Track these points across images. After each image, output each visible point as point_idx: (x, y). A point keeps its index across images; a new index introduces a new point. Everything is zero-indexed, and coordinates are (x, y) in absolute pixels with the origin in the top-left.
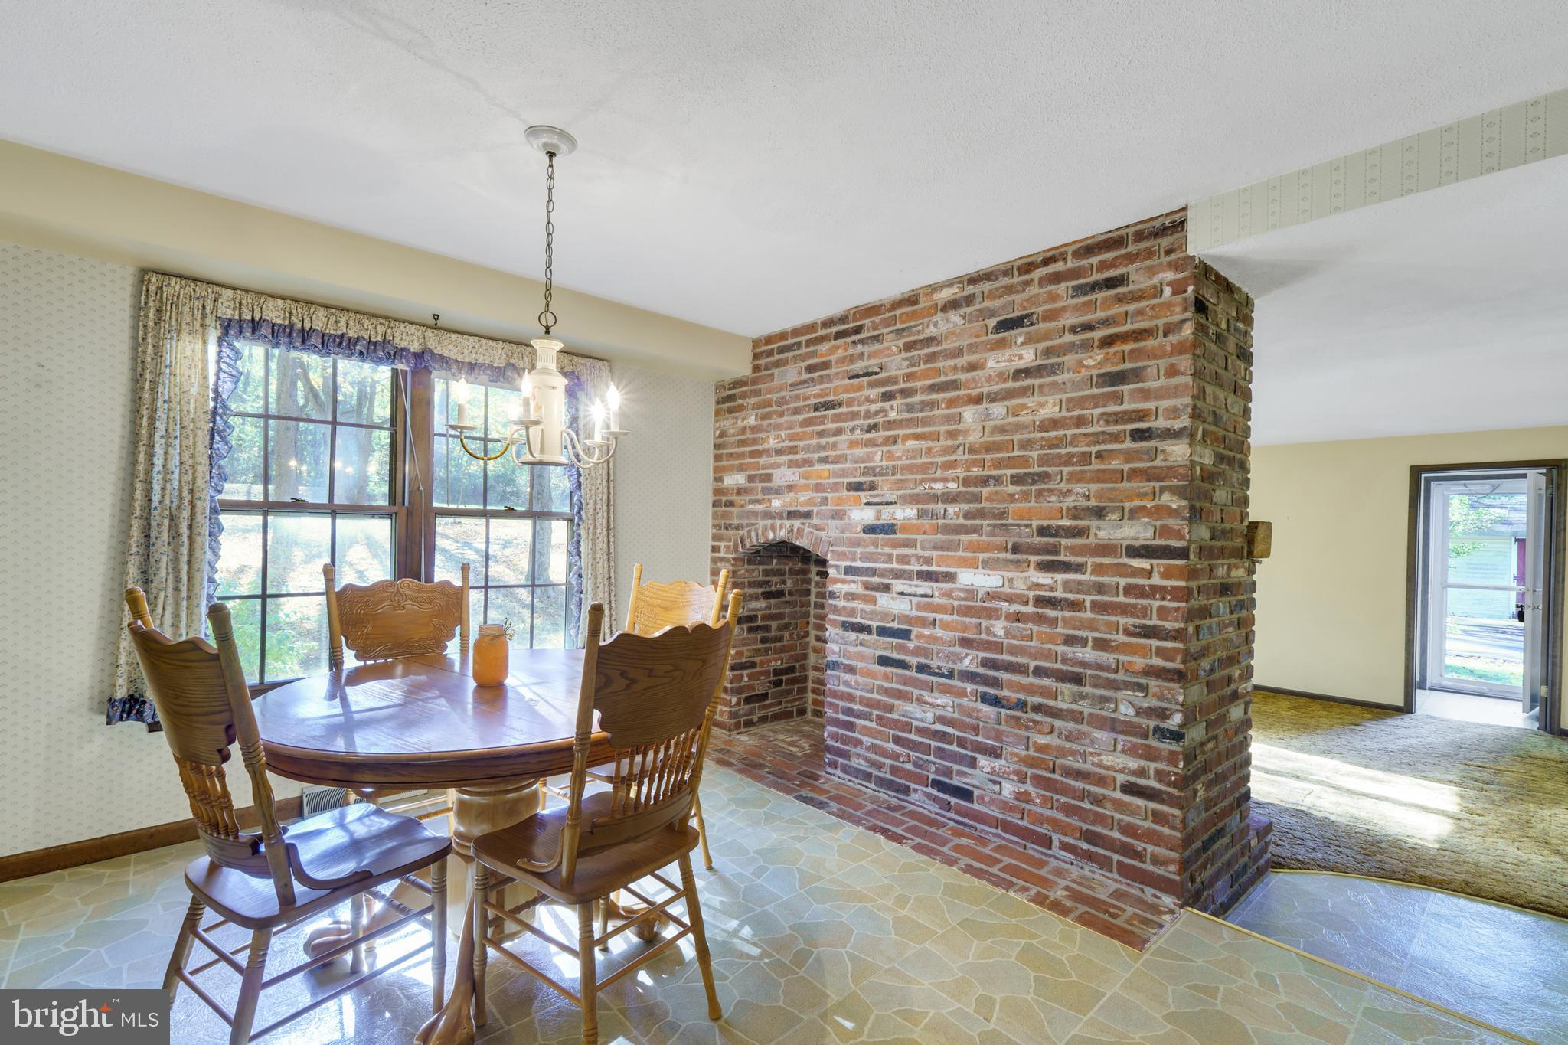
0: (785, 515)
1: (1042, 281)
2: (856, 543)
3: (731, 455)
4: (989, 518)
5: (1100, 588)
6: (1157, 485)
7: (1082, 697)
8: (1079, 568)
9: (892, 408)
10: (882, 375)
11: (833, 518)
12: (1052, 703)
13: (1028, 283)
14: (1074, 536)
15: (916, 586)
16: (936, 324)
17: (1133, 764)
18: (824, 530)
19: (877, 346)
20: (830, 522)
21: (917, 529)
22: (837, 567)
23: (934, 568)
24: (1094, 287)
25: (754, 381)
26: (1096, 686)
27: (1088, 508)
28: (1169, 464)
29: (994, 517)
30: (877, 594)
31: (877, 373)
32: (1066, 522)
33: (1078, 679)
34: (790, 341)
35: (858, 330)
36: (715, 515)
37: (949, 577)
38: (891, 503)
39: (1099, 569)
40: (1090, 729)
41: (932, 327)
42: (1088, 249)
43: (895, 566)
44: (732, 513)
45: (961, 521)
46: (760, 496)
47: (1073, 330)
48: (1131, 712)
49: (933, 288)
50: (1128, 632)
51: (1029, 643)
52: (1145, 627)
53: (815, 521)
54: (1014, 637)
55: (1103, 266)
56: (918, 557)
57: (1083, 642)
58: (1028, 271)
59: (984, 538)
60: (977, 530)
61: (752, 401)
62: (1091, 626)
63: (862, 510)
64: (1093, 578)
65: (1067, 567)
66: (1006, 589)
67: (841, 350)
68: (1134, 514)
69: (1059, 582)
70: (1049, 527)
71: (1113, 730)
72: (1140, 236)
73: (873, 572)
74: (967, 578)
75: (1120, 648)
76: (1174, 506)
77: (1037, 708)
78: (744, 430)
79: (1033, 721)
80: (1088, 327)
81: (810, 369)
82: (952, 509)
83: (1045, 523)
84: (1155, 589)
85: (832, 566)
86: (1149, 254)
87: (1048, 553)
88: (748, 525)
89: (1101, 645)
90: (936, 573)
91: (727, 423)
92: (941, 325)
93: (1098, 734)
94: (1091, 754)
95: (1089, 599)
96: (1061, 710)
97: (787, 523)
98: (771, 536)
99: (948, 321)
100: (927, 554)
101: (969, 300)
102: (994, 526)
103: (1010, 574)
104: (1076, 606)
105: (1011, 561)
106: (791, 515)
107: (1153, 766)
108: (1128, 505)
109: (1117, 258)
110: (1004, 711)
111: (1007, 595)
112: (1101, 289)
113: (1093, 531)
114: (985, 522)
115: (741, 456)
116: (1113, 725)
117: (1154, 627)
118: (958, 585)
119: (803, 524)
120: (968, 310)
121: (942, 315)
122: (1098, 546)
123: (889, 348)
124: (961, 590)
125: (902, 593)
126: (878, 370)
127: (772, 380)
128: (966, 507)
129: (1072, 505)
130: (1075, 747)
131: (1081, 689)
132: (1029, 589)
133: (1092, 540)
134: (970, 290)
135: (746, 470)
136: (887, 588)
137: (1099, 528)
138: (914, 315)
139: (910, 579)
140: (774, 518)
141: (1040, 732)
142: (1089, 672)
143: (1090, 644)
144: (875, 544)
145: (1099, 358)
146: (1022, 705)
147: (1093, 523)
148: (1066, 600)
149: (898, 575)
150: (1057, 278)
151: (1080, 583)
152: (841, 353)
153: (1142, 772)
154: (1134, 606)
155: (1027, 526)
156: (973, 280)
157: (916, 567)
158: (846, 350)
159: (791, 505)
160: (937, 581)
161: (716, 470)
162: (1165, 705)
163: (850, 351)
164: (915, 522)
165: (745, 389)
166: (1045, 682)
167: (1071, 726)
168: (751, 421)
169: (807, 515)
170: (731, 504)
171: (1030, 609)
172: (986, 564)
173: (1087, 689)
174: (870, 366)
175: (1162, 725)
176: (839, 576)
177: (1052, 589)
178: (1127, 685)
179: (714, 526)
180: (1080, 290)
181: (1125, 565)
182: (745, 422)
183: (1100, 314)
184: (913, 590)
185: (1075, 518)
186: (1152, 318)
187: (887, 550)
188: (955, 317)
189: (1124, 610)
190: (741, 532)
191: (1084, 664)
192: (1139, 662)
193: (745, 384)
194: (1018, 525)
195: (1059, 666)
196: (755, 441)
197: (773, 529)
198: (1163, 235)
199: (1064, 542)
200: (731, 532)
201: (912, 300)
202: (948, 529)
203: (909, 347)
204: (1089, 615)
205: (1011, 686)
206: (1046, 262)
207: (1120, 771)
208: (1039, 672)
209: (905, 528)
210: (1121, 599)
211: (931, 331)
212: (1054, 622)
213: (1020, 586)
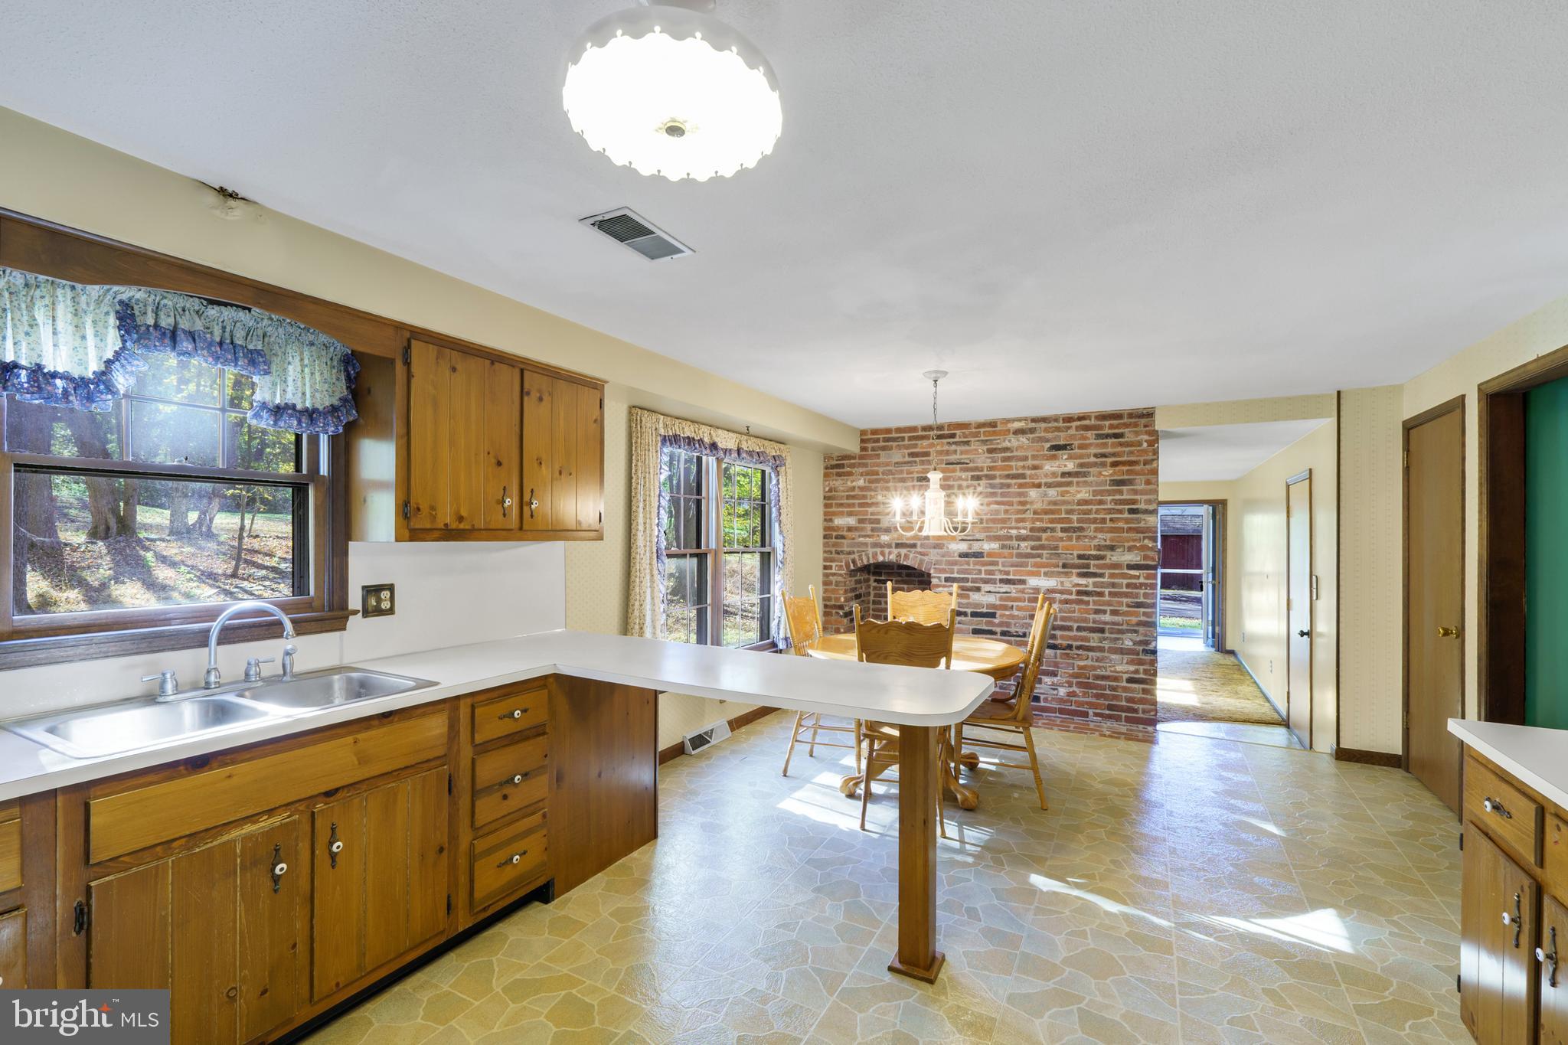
0: (894, 545)
1: (1078, 428)
2: (955, 563)
3: (841, 505)
4: (1048, 550)
5: (1113, 585)
6: (1142, 535)
7: (1105, 639)
8: (1101, 575)
9: (979, 485)
10: (971, 465)
11: (935, 548)
12: (1087, 644)
13: (1069, 428)
14: (1098, 560)
15: (1000, 587)
16: (1010, 441)
17: (1132, 668)
18: (927, 555)
19: (967, 448)
20: (931, 550)
21: (1000, 555)
22: (939, 578)
23: (1011, 577)
24: (1107, 436)
25: (861, 457)
26: (1111, 633)
27: (1106, 546)
28: (1147, 526)
29: (1051, 549)
30: (971, 593)
31: (967, 464)
32: (1093, 552)
33: (1102, 631)
34: (894, 435)
35: (953, 436)
36: (825, 545)
37: (1023, 582)
38: (980, 540)
39: (1112, 576)
40: (1109, 655)
41: (1007, 442)
42: (1103, 417)
43: (983, 576)
44: (843, 544)
45: (1029, 551)
46: (869, 533)
47: (1095, 456)
48: (1131, 643)
49: (1009, 421)
50: (1128, 606)
51: (1073, 615)
52: (1137, 603)
53: (919, 549)
54: (1065, 612)
55: (1111, 427)
56: (1001, 572)
57: (1104, 612)
58: (1069, 422)
59: (1044, 560)
60: (1040, 556)
61: (861, 470)
62: (1109, 604)
63: (957, 544)
64: (1109, 580)
65: (1095, 575)
66: (1060, 587)
67: (941, 445)
68: (1130, 549)
69: (1090, 582)
70: (1084, 555)
71: (1122, 653)
72: (1131, 415)
73: (967, 580)
74: (1033, 582)
75: (1125, 614)
76: (1150, 545)
77: (1079, 648)
78: (853, 489)
79: (1077, 654)
80: (1104, 455)
81: (912, 455)
82: (1023, 544)
83: (1082, 553)
84: (1141, 585)
85: (935, 577)
86: (1136, 425)
87: (1084, 568)
88: (858, 552)
89: (1114, 613)
90: (1014, 580)
91: (838, 483)
92: (1013, 442)
93: (1113, 656)
94: (1110, 666)
95: (1107, 591)
96: (1093, 647)
97: (896, 551)
98: (881, 559)
99: (1018, 440)
100: (1007, 569)
101: (1032, 431)
102: (1051, 554)
103: (1062, 579)
104: (1101, 594)
105: (1062, 573)
106: (898, 545)
107: (1141, 668)
108: (1127, 544)
109: (1119, 424)
110: (1058, 651)
111: (1060, 590)
112: (1111, 438)
113: (1108, 557)
114: (1045, 552)
115: (849, 505)
116: (1122, 651)
117: (1142, 602)
118: (1027, 586)
119: (909, 551)
120: (1031, 436)
121: (1014, 436)
122: (1112, 564)
123: (976, 450)
124: (1030, 589)
125: (990, 592)
126: (968, 462)
127: (879, 459)
128: (1033, 543)
129: (1097, 544)
130: (1101, 664)
131: (1103, 635)
132: (1073, 586)
133: (1108, 561)
134: (1033, 425)
135: (856, 515)
136: (978, 589)
137: (1112, 556)
138: (995, 433)
139: (995, 583)
140: (884, 547)
141: (1081, 660)
142: (1108, 627)
143: (1108, 612)
144: (968, 564)
145: (1111, 472)
146: (1070, 647)
147: (1108, 553)
148: (1095, 591)
149: (986, 582)
150: (1087, 428)
151: (1102, 582)
152: (939, 448)
153: (1137, 672)
154: (1132, 593)
155: (1071, 554)
156: (1034, 420)
157: (998, 577)
158: (942, 447)
159: (898, 539)
160: (1014, 584)
161: (825, 514)
162: (1147, 638)
163: (946, 448)
164: (997, 551)
165: (852, 461)
166: (1084, 634)
167: (1098, 654)
168: (861, 482)
169: (914, 546)
170: (843, 537)
171: (1074, 597)
172: (1046, 574)
173: (1107, 635)
174: (962, 459)
175: (1146, 648)
176: (940, 583)
177: (1086, 586)
178: (1128, 631)
179: (825, 552)
180: (1099, 436)
181: (1126, 573)
182: (854, 484)
183: (1109, 450)
184: (997, 590)
185: (1099, 550)
186: (1138, 456)
187: (977, 567)
188: (1023, 440)
189: (1126, 595)
190: (852, 556)
191: (1106, 623)
192: (1134, 620)
193: (854, 458)
194: (1066, 554)
195: (1091, 625)
196: (864, 497)
197: (883, 554)
198: (1142, 418)
199: (1092, 562)
200: (842, 556)
201: (993, 424)
202: (1019, 555)
203: (990, 451)
204: (1107, 598)
205: (1062, 637)
206: (1080, 418)
207: (1125, 673)
208: (1079, 629)
209: (990, 555)
210: (1124, 590)
211: (1007, 444)
212: (1088, 603)
213: (1068, 585)
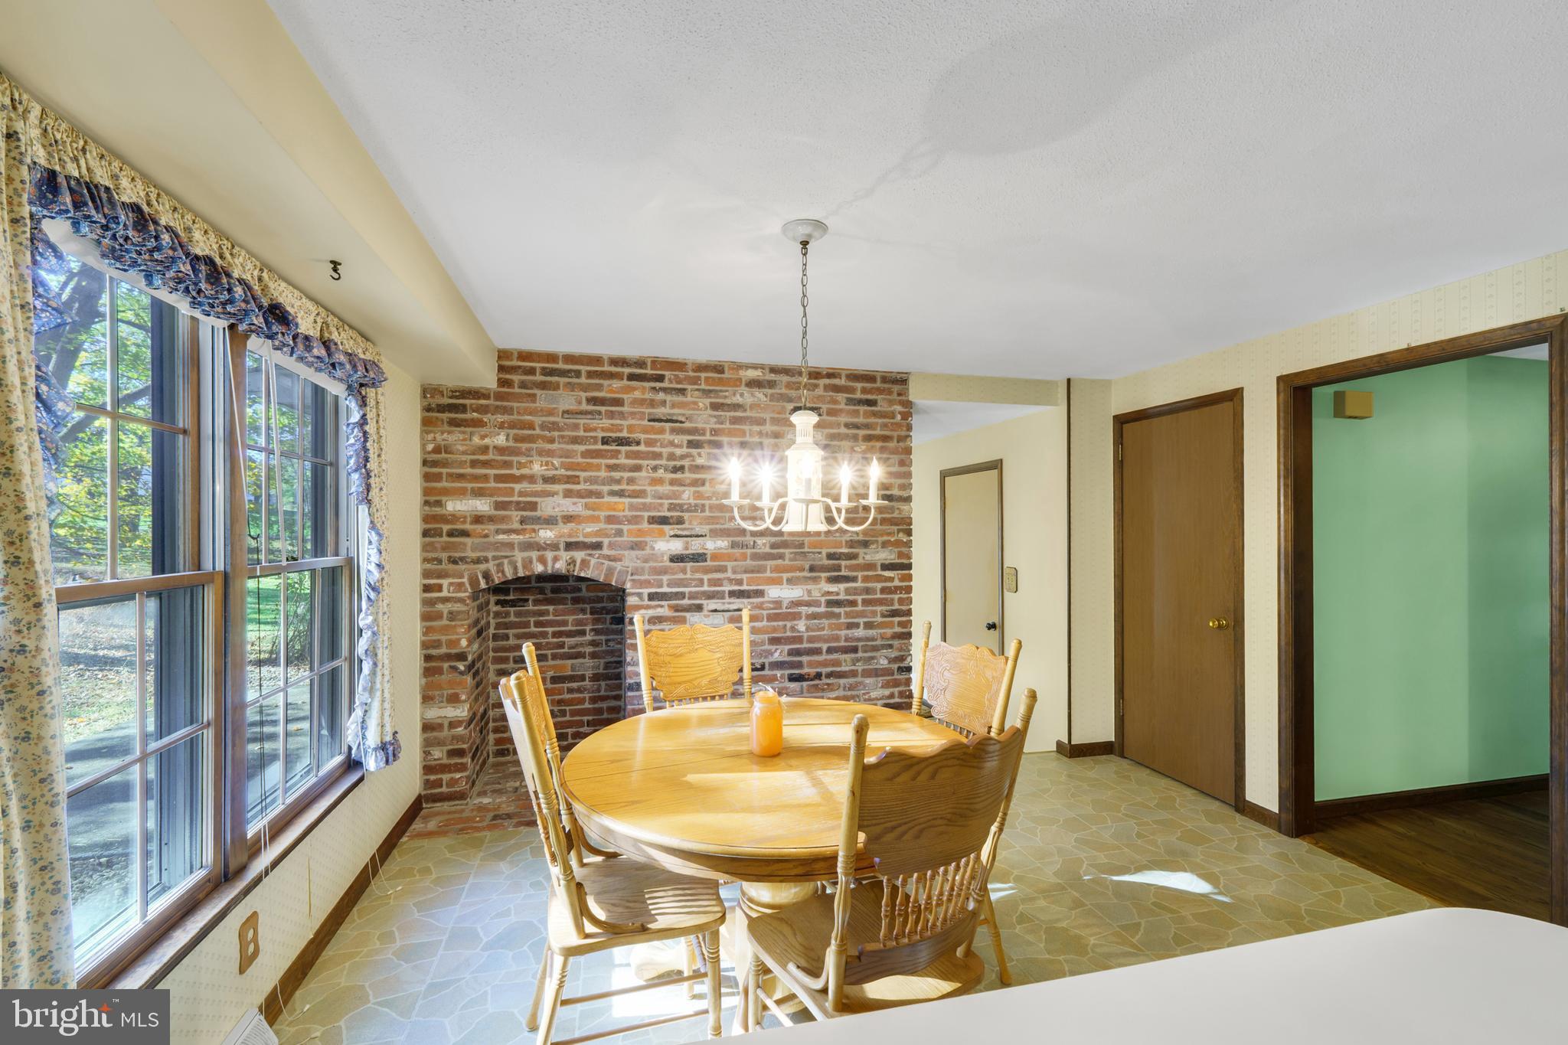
0: (562, 546)
1: (827, 388)
2: (664, 571)
3: (461, 477)
4: (790, 548)
5: (867, 591)
6: (895, 528)
7: (858, 660)
8: (854, 579)
9: (699, 455)
10: (687, 425)
11: (632, 548)
12: (838, 669)
13: (816, 386)
14: (851, 559)
15: (730, 603)
16: (742, 395)
17: (887, 692)
18: (620, 560)
19: (680, 398)
20: (626, 553)
21: (730, 558)
22: (640, 595)
23: (745, 587)
24: (860, 402)
25: (499, 396)
26: (866, 652)
27: (859, 541)
28: (901, 516)
29: (796, 547)
30: (688, 615)
31: (681, 422)
32: (845, 550)
33: (855, 650)
34: (561, 366)
35: (660, 378)
36: (425, 548)
37: (760, 593)
38: (702, 536)
39: (866, 579)
40: (863, 679)
41: (738, 396)
42: (855, 377)
43: (706, 588)
44: (465, 544)
45: (768, 550)
46: (516, 526)
47: (847, 425)
48: (886, 662)
49: (740, 366)
50: (883, 616)
51: (822, 633)
52: (893, 610)
53: (606, 551)
54: (813, 630)
55: (864, 391)
56: (730, 580)
57: (857, 626)
58: (816, 378)
59: (787, 562)
60: (781, 557)
61: (500, 418)
62: (861, 614)
63: (668, 541)
64: (862, 585)
65: (847, 579)
66: (806, 598)
67: (642, 391)
68: (885, 545)
69: (842, 589)
70: (835, 553)
71: (877, 675)
72: (884, 380)
73: (682, 596)
74: (774, 592)
75: (881, 625)
76: (905, 540)
77: (829, 675)
78: (485, 449)
79: (828, 684)
80: (856, 426)
81: (592, 401)
82: (760, 541)
83: (832, 551)
84: (897, 588)
85: (633, 594)
86: (890, 392)
87: (835, 570)
88: (495, 558)
89: (869, 626)
90: (748, 591)
91: (454, 438)
92: (746, 397)
93: (868, 681)
94: (864, 694)
95: (859, 598)
96: (845, 672)
97: (565, 556)
98: (539, 569)
99: (753, 395)
100: (739, 577)
101: (771, 384)
102: (796, 553)
103: (809, 587)
104: (853, 603)
105: (810, 578)
106: (569, 546)
107: (896, 690)
108: (880, 539)
109: (872, 388)
110: (805, 684)
111: (806, 601)
112: (863, 405)
113: (861, 556)
114: (787, 551)
115: (476, 478)
116: (876, 673)
117: (896, 610)
118: (766, 599)
119: (590, 555)
120: (770, 391)
121: (747, 389)
122: (865, 564)
123: (695, 403)
124: (769, 602)
125: (715, 611)
126: (683, 419)
127: (534, 401)
128: (773, 539)
129: (848, 539)
130: (854, 693)
131: (857, 655)
132: (823, 596)
133: (860, 561)
134: (772, 377)
135: (491, 496)
136: (699, 608)
137: (865, 554)
138: (721, 382)
139: (723, 598)
140: (545, 549)
141: (832, 690)
142: (860, 644)
143: (862, 626)
144: (684, 571)
145: (864, 447)
146: (818, 676)
147: (861, 551)
148: (847, 600)
149: (711, 596)
150: (837, 389)
151: (855, 588)
152: (637, 394)
153: (892, 696)
154: (886, 599)
155: (820, 553)
156: (774, 370)
157: (727, 588)
158: (643, 394)
159: (570, 536)
160: (749, 597)
161: (426, 492)
162: (902, 654)
163: (649, 395)
164: (726, 551)
165: (483, 402)
166: (835, 656)
167: (851, 680)
168: (501, 440)
169: (598, 546)
170: (465, 533)
171: (822, 609)
172: (790, 581)
173: (860, 654)
174: (674, 414)
175: (902, 665)
176: (641, 603)
177: (838, 594)
178: (884, 647)
179: (425, 560)
180: (850, 401)
181: (880, 575)
182: (487, 441)
183: (861, 420)
184: (726, 607)
185: (851, 547)
186: (892, 430)
187: (698, 576)
188: (760, 395)
189: (880, 602)
190: (483, 567)
191: (859, 640)
192: (889, 632)
193: (486, 396)
194: (814, 553)
195: (843, 644)
196: (507, 464)
197: (542, 560)
198: (897, 384)
199: (843, 563)
200: (462, 567)
201: (718, 368)
202: (756, 557)
203: (715, 407)
204: (860, 608)
205: (810, 664)
206: (830, 375)
207: (881, 699)
208: (830, 651)
209: (715, 557)
210: (879, 596)
211: (738, 399)
212: (838, 616)
213: (816, 595)
